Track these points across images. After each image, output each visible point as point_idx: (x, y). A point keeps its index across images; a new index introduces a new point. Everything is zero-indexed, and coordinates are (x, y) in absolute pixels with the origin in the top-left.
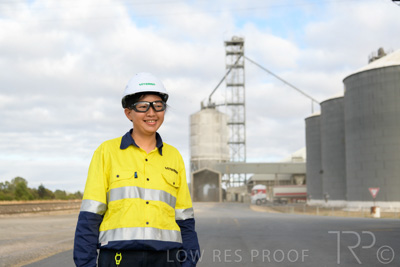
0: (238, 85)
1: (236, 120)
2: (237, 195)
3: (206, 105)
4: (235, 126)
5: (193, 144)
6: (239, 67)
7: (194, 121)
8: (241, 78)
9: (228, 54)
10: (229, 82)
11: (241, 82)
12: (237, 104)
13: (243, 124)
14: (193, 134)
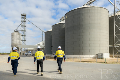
0: (24, 26)
1: (24, 35)
2: (24, 53)
3: (16, 31)
4: (24, 36)
5: (12, 40)
6: (25, 21)
7: (12, 35)
8: (25, 24)
9: (22, 18)
10: (22, 25)
11: (25, 25)
12: (24, 31)
13: (26, 36)
14: (12, 38)
